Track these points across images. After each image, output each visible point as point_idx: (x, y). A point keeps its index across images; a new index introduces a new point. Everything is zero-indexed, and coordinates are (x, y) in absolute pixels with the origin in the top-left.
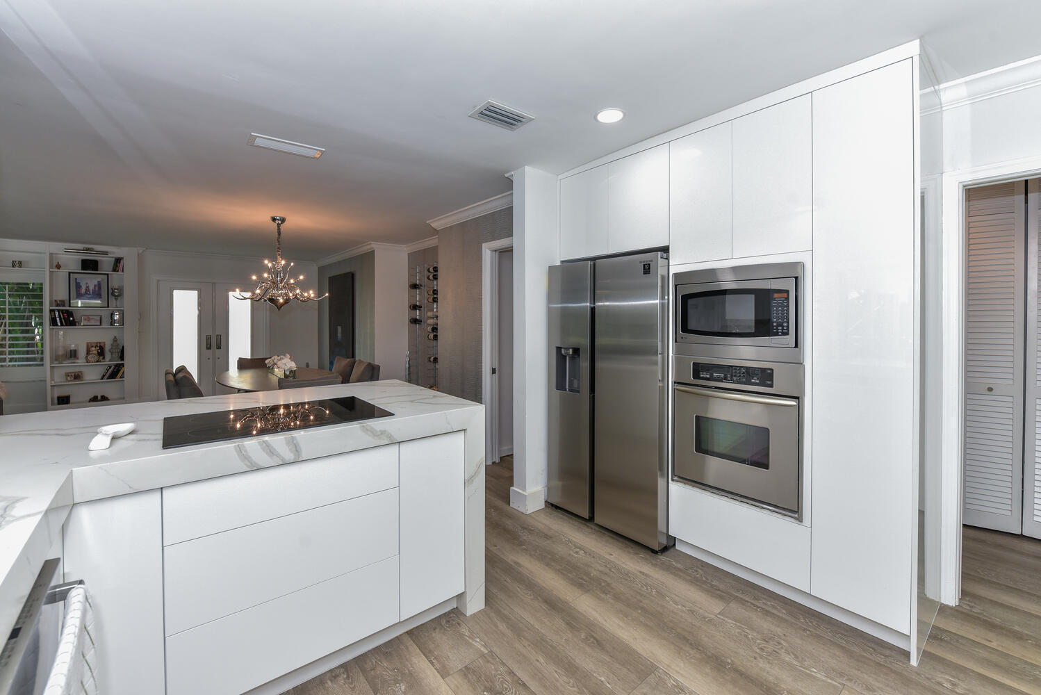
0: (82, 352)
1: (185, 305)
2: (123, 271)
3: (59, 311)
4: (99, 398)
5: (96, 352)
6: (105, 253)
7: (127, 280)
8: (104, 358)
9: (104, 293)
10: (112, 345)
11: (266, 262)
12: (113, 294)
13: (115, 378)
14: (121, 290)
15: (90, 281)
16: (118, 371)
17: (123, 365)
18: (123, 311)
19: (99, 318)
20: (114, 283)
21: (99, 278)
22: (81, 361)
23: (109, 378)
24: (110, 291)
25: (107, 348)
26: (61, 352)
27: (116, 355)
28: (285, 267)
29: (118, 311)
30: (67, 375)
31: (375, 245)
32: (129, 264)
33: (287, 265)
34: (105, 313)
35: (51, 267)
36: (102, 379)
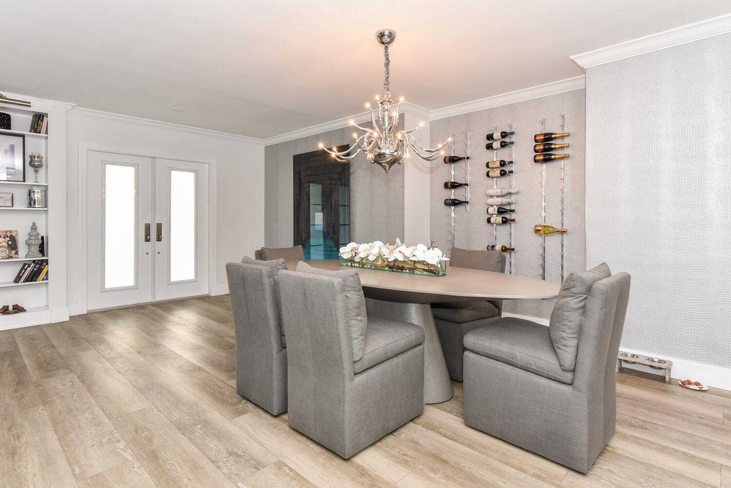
2: (46, 133)
4: (11, 308)
5: (5, 244)
6: (21, 104)
7: (53, 144)
8: (16, 253)
10: (30, 235)
12: (31, 164)
13: (36, 281)
14: (44, 158)
16: (40, 270)
17: (47, 261)
18: (47, 186)
19: (10, 197)
20: (34, 149)
23: (26, 280)
24: (28, 160)
25: (22, 238)
27: (36, 249)
29: (38, 187)
32: (57, 123)
36: (17, 280)
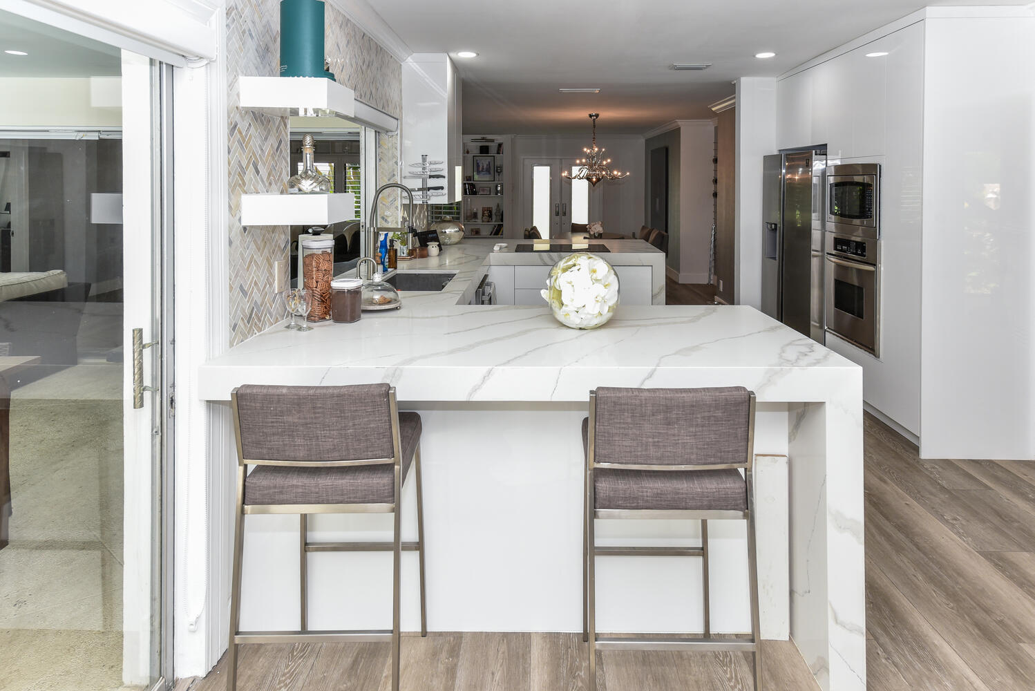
0: (480, 215)
1: (541, 176)
2: (503, 154)
3: (468, 184)
5: (488, 215)
6: (492, 141)
7: (504, 159)
8: (491, 219)
9: (492, 172)
10: (496, 210)
11: (585, 150)
12: (497, 172)
14: (501, 167)
15: (484, 161)
17: (502, 225)
18: (502, 184)
19: (489, 189)
20: (498, 163)
21: (489, 159)
22: (479, 221)
23: (495, 235)
24: (495, 168)
25: (494, 212)
26: (469, 214)
27: (499, 218)
28: (598, 153)
29: (500, 184)
30: (472, 230)
31: (680, 123)
32: (506, 148)
33: (600, 151)
34: (492, 185)
35: (464, 153)
